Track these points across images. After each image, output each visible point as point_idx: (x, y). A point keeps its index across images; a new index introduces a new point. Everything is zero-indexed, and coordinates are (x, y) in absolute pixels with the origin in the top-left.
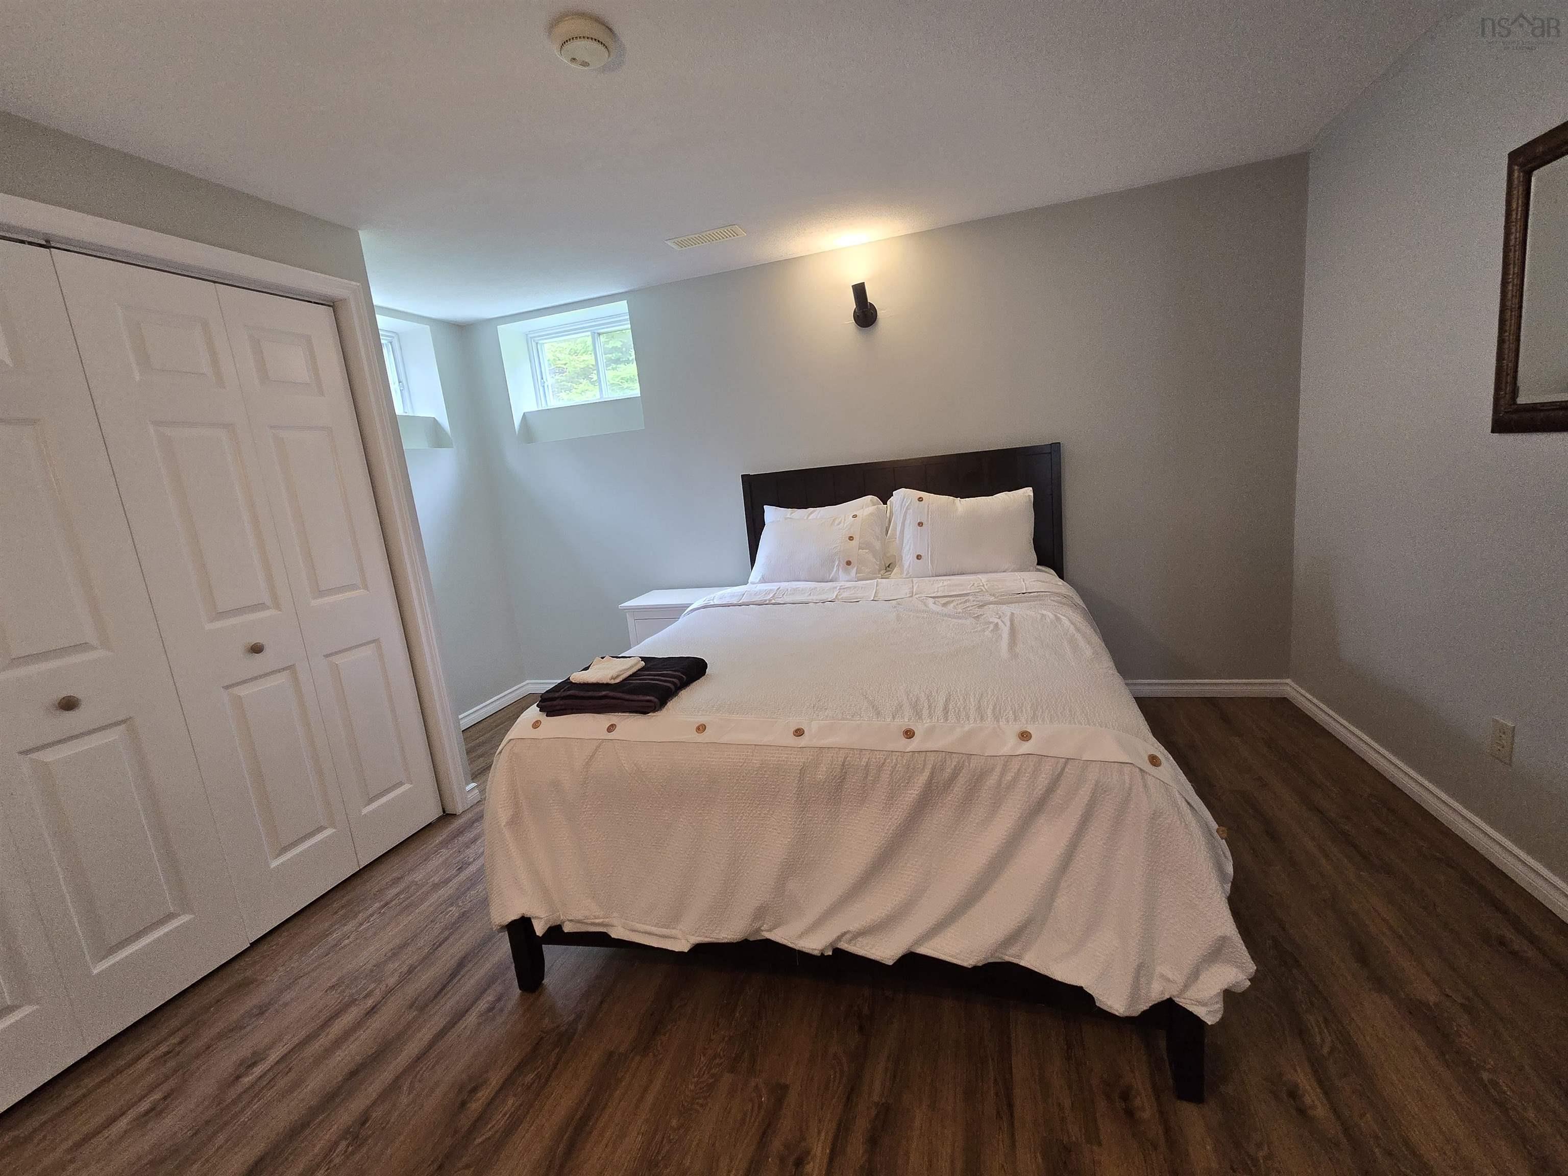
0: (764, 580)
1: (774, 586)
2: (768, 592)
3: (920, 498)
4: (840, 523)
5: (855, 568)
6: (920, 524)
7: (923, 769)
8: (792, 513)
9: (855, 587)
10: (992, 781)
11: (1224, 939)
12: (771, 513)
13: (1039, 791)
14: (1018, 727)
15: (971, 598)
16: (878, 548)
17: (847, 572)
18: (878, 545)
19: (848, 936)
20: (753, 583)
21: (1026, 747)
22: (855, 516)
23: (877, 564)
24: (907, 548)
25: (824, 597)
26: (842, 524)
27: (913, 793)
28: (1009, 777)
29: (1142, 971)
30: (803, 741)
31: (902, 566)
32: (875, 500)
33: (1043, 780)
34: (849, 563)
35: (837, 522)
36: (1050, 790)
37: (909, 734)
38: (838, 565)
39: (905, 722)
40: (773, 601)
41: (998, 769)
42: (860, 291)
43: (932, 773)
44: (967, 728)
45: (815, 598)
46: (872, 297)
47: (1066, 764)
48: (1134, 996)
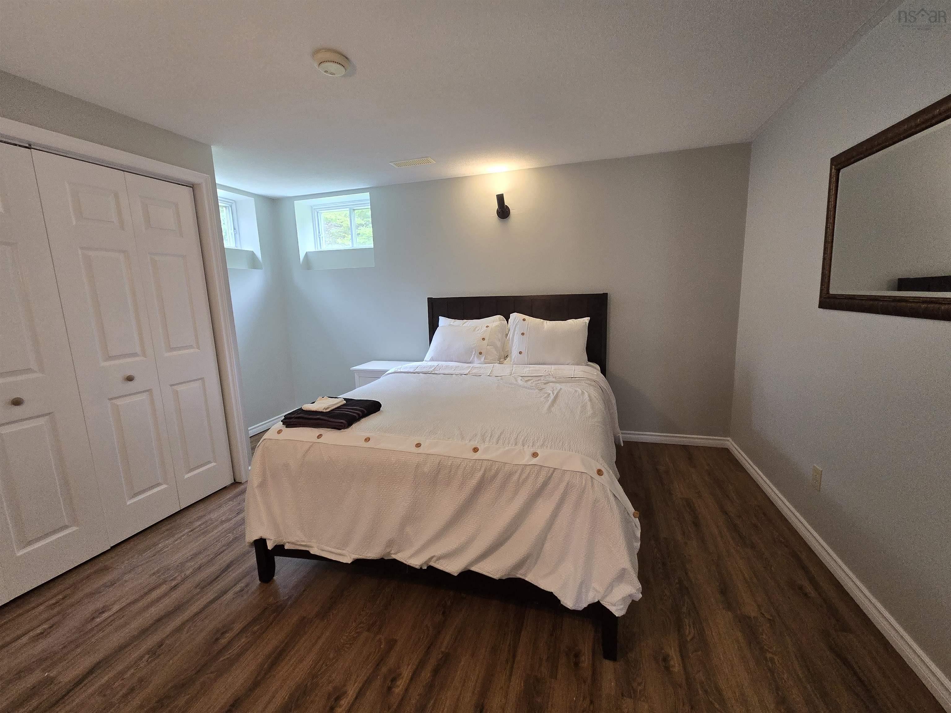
0: (432, 360)
1: (435, 363)
2: (431, 367)
3: (524, 319)
4: (478, 330)
5: (484, 356)
6: (523, 334)
7: (480, 469)
8: (454, 322)
9: (480, 368)
10: (515, 478)
11: (624, 570)
12: (443, 321)
13: (539, 485)
14: (532, 450)
15: (542, 378)
16: (499, 346)
17: (478, 357)
18: (499, 344)
19: (434, 559)
20: (426, 361)
21: (534, 461)
22: (487, 327)
23: (497, 355)
24: (515, 347)
25: (462, 372)
26: (480, 331)
27: (473, 482)
28: (524, 477)
29: (583, 585)
30: (420, 450)
31: (511, 357)
32: (501, 318)
33: (541, 480)
34: (480, 353)
35: (477, 329)
36: (545, 484)
37: (476, 450)
38: (475, 354)
39: (474, 444)
40: (433, 372)
41: (519, 472)
42: (500, 198)
43: (485, 471)
44: (507, 448)
45: (458, 372)
46: (507, 202)
47: (554, 472)
48: (578, 598)
